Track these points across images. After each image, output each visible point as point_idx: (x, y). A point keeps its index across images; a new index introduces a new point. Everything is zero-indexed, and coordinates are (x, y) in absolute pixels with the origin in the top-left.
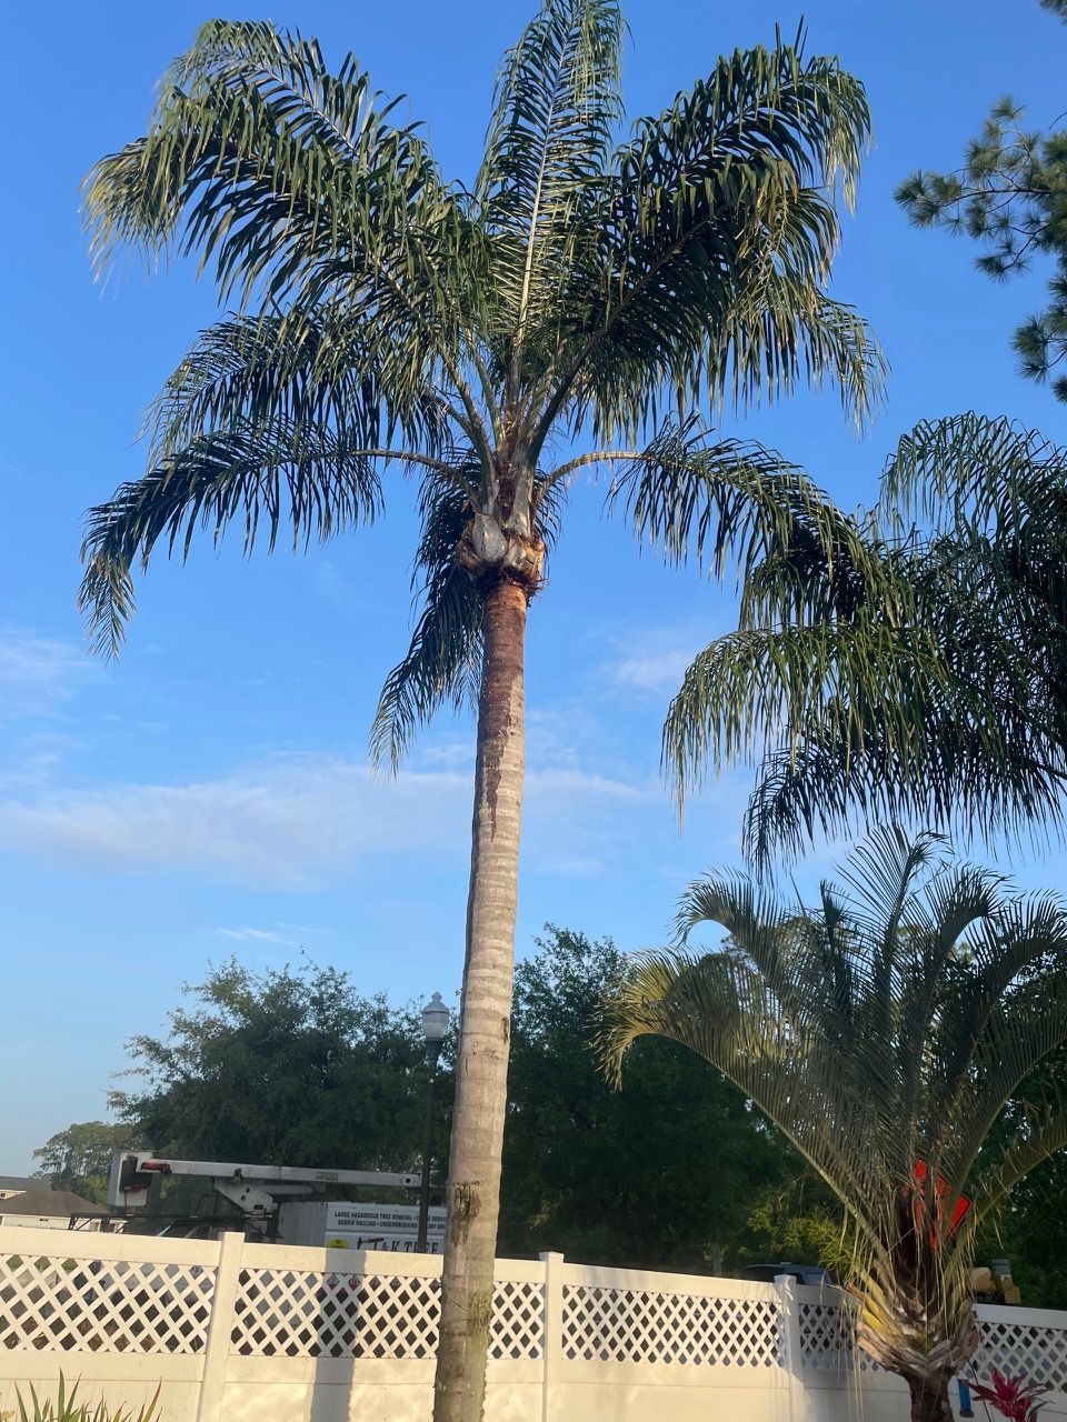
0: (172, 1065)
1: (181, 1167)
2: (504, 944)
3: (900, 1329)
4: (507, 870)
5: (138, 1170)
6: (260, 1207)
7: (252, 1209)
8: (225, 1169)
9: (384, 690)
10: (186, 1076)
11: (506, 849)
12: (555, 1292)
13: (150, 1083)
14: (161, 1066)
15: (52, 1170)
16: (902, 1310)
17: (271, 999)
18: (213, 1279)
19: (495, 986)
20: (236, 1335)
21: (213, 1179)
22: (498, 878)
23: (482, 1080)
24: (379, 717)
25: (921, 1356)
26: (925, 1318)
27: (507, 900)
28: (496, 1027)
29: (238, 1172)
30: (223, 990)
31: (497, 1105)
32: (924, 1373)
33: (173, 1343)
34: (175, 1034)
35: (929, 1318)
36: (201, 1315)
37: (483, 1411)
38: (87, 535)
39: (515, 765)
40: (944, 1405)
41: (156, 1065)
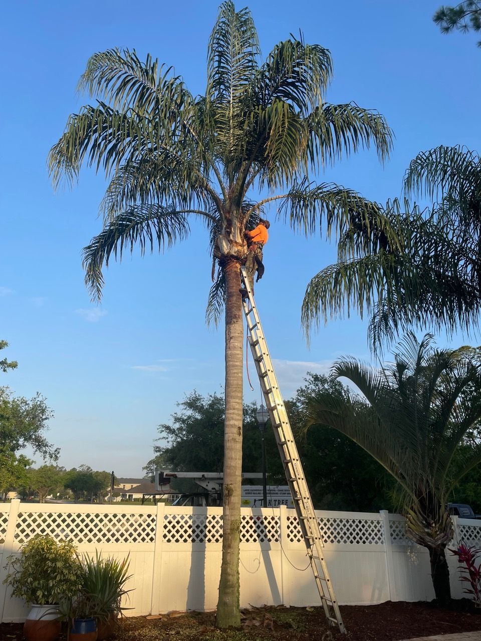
0: (176, 435)
1: (181, 475)
2: (237, 401)
3: (424, 529)
4: (237, 373)
5: (164, 477)
6: (214, 489)
7: (211, 489)
8: (198, 475)
9: (210, 294)
10: (182, 439)
11: (237, 366)
12: (284, 519)
13: (168, 442)
14: (172, 435)
15: (150, 475)
16: (424, 522)
17: (211, 406)
18: (155, 518)
19: (235, 416)
20: (165, 536)
21: (194, 479)
22: (233, 377)
23: (231, 449)
24: (209, 305)
25: (432, 539)
26: (434, 525)
27: (238, 384)
28: (235, 430)
29: (203, 476)
30: (192, 404)
31: (238, 457)
32: (433, 546)
33: (143, 540)
34: (175, 423)
35: (435, 525)
36: (152, 530)
37: (239, 559)
38: (83, 258)
39: (238, 334)
40: (441, 557)
41: (170, 436)
